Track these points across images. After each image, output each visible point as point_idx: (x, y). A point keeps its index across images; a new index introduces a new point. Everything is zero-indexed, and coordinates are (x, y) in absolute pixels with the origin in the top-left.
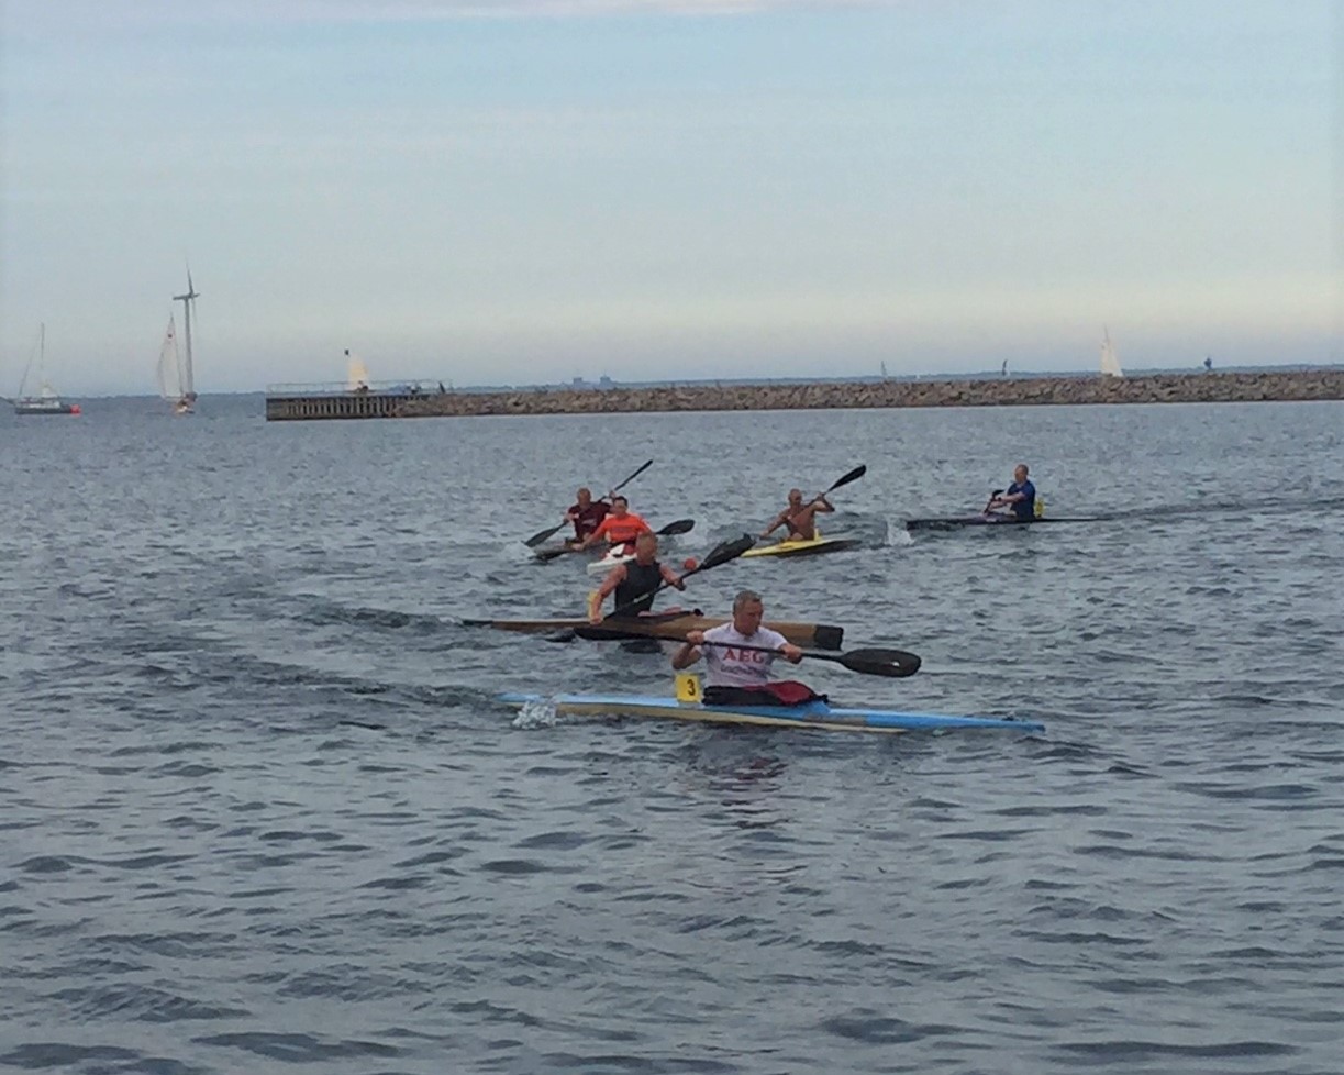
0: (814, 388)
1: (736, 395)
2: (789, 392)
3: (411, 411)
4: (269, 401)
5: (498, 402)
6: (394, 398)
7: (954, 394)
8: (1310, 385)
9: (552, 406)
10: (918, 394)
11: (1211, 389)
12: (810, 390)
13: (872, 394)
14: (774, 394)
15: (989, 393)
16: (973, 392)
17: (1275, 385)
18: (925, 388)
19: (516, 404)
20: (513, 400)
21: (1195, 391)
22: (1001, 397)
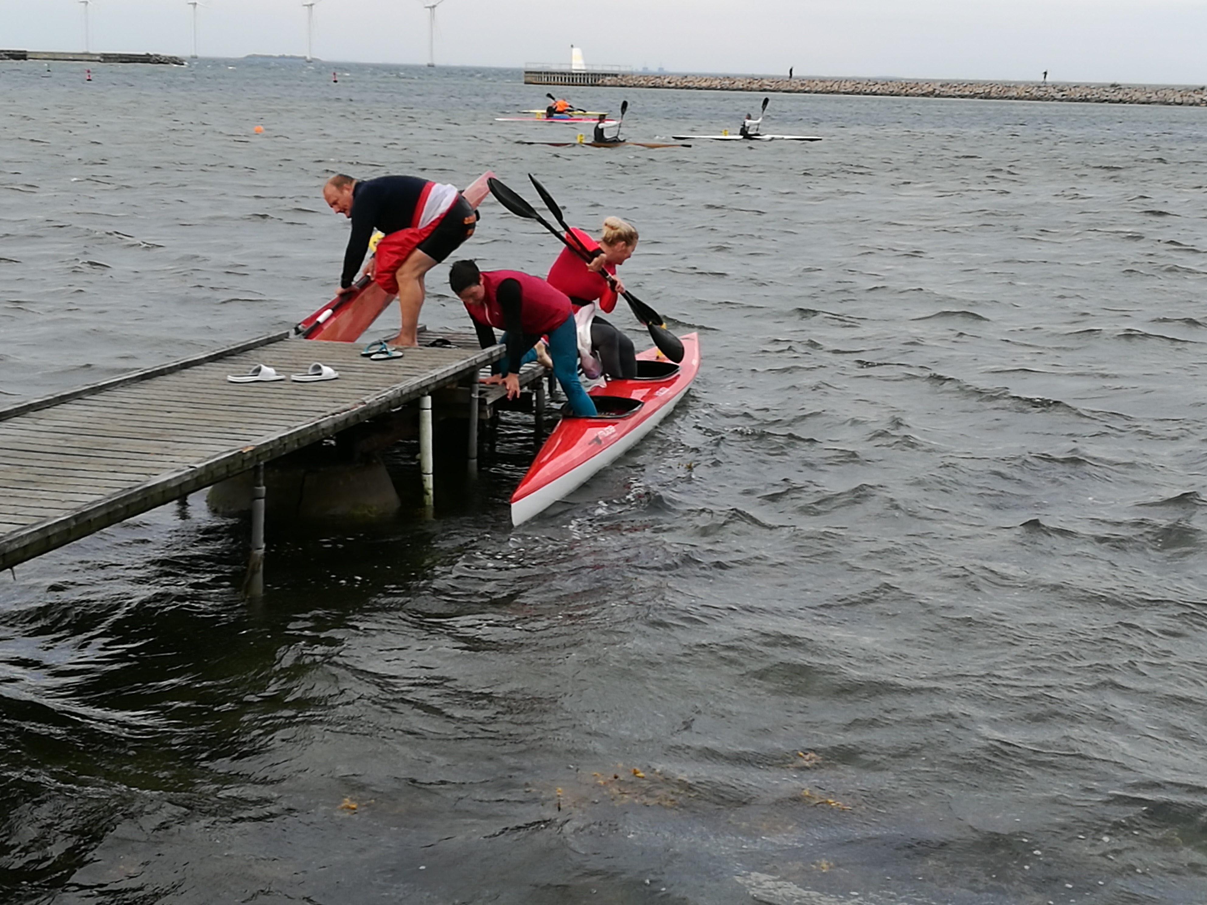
0: (846, 81)
1: (799, 83)
2: (831, 84)
3: (608, 83)
4: (527, 72)
5: (658, 81)
6: (599, 75)
7: (931, 89)
8: (1149, 95)
9: (690, 84)
10: (908, 88)
11: (1088, 94)
12: (843, 83)
13: (881, 87)
14: (822, 84)
15: (953, 89)
16: (943, 89)
17: (1127, 94)
18: (913, 85)
19: (669, 83)
20: (667, 80)
21: (1078, 95)
22: (959, 93)
